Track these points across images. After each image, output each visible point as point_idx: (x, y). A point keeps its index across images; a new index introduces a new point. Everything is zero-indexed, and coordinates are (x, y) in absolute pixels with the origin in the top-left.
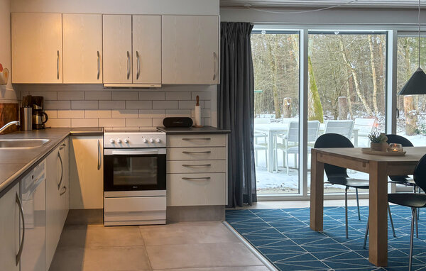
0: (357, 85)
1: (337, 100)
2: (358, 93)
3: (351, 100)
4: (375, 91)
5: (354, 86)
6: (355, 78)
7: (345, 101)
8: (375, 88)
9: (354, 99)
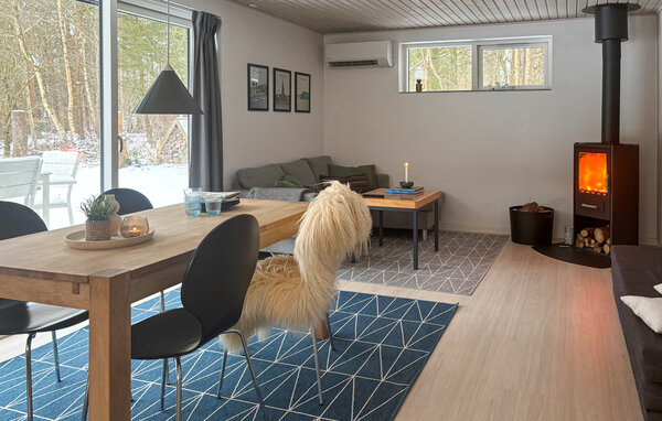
0: (42, 92)
1: (10, 114)
2: (46, 105)
3: (34, 116)
4: (70, 104)
5: (38, 94)
6: (40, 81)
7: (23, 117)
8: (71, 98)
9: (38, 114)
